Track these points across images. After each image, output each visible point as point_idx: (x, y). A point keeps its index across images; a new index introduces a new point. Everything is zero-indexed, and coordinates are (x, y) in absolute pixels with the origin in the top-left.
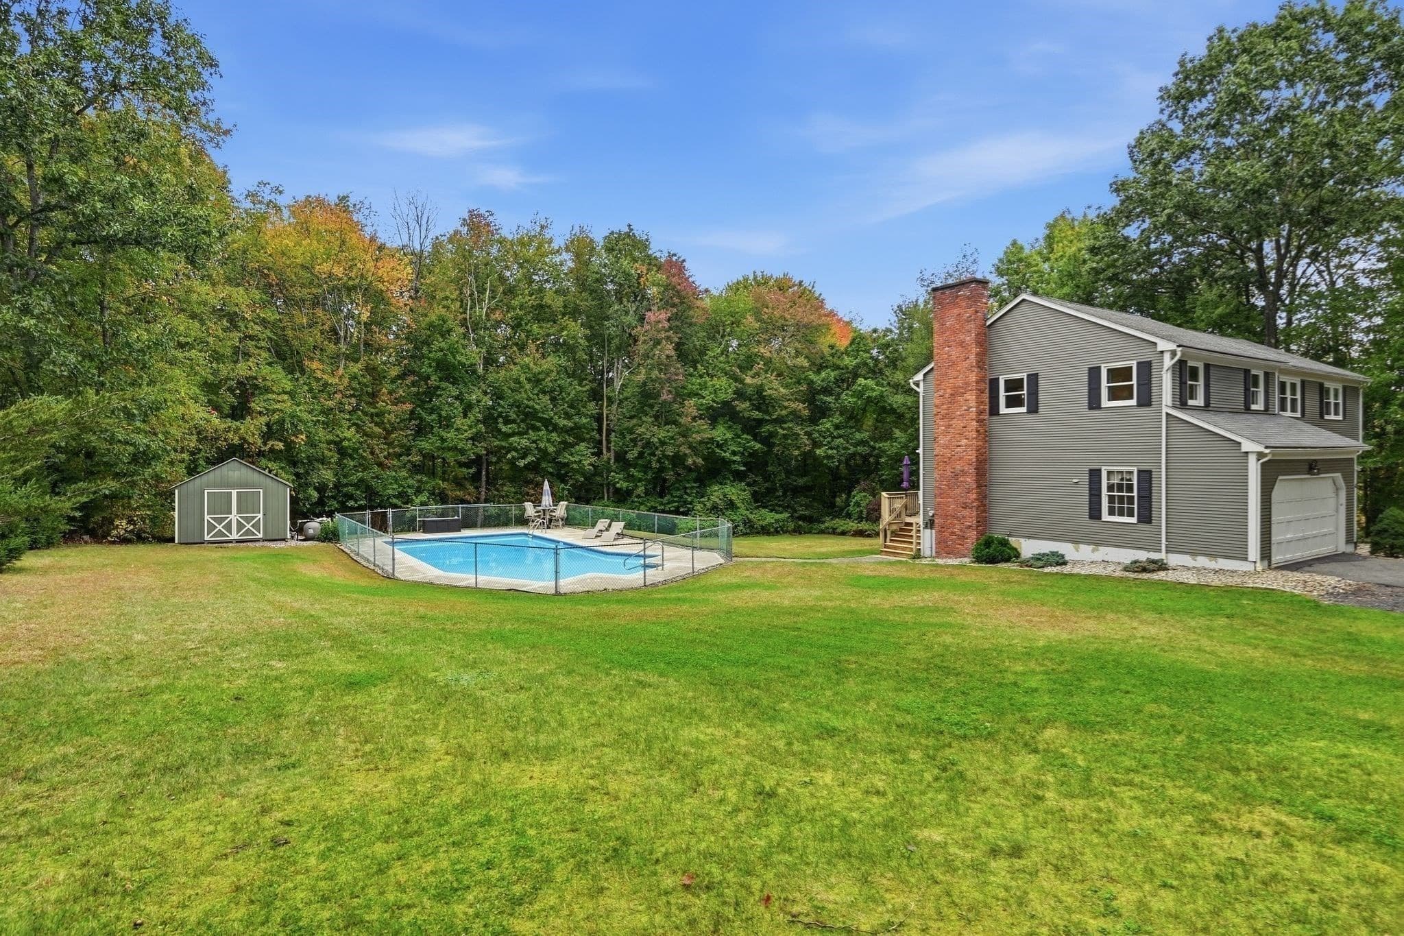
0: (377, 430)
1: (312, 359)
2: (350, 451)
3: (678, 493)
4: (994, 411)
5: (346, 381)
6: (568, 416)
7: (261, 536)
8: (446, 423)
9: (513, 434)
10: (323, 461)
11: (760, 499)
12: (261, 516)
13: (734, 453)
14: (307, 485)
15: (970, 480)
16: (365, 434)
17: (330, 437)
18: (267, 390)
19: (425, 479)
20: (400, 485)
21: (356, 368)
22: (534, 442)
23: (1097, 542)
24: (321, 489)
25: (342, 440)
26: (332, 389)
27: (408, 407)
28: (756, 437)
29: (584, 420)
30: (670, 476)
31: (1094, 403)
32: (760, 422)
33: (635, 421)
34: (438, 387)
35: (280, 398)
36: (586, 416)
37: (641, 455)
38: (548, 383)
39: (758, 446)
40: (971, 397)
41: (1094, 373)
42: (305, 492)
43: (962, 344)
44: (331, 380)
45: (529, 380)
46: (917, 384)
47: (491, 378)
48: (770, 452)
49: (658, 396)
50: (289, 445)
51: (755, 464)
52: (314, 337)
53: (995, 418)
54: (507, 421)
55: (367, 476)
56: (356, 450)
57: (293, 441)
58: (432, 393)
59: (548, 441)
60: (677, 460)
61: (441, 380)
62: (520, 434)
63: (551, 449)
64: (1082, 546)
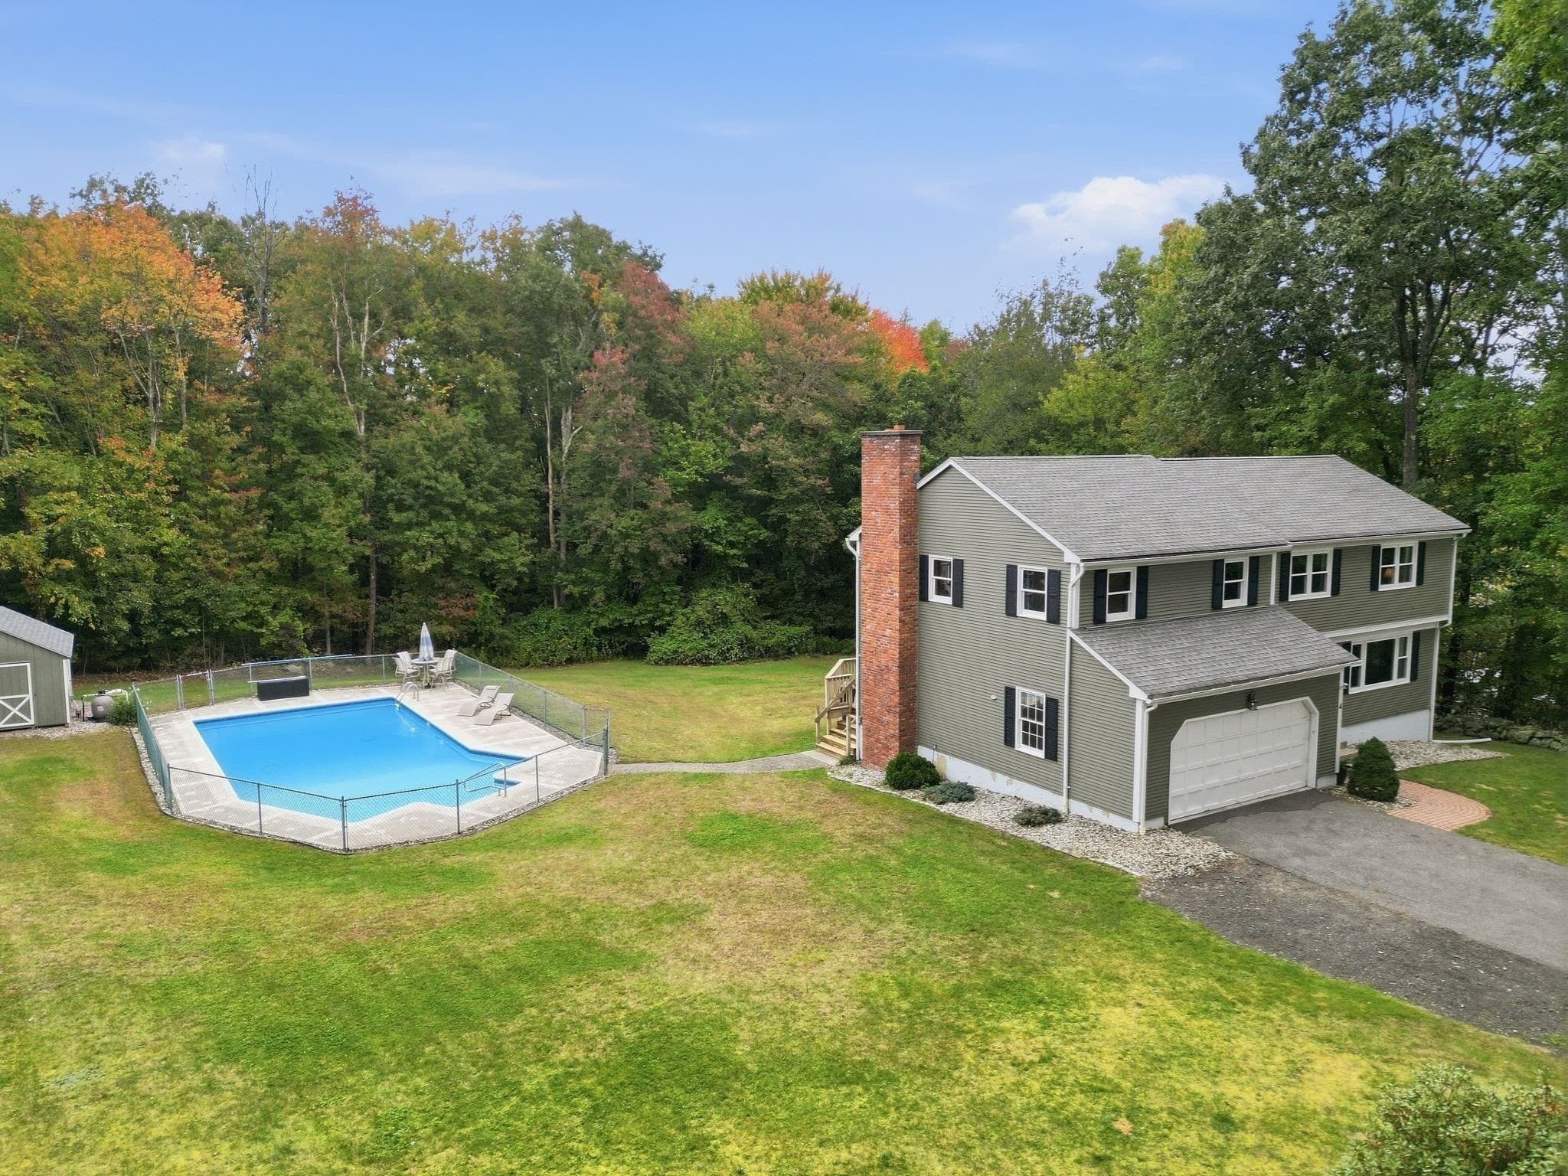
0: (211, 529)
1: (108, 434)
2: (173, 560)
3: (654, 600)
4: (924, 596)
5: (161, 464)
6: (488, 497)
7: (31, 722)
8: (311, 515)
9: (409, 526)
10: (136, 577)
11: (771, 606)
12: (30, 697)
13: (732, 544)
14: (114, 612)
15: (893, 679)
16: (193, 535)
17: (140, 542)
18: (46, 488)
19: (285, 591)
20: (248, 604)
21: (176, 442)
22: (441, 536)
23: (1012, 773)
24: (133, 616)
25: (161, 545)
26: (141, 477)
27: (255, 493)
28: (763, 522)
29: (516, 501)
30: (638, 577)
31: (1011, 611)
32: (767, 502)
33: (587, 503)
34: (298, 462)
35: (65, 496)
36: (518, 494)
37: (597, 549)
38: (455, 454)
39: (765, 534)
40: (895, 578)
41: (1011, 571)
42: (110, 621)
43: (887, 511)
44: (139, 463)
45: (427, 448)
46: (854, 544)
47: (375, 445)
48: (782, 540)
49: (615, 471)
50: (83, 561)
51: (764, 557)
52: (110, 398)
53: (925, 604)
54: (401, 508)
55: (199, 594)
56: (181, 557)
57: (88, 555)
58: (290, 472)
59: (462, 535)
60: (648, 558)
61: (302, 450)
62: (420, 524)
63: (466, 546)
64: (999, 776)
